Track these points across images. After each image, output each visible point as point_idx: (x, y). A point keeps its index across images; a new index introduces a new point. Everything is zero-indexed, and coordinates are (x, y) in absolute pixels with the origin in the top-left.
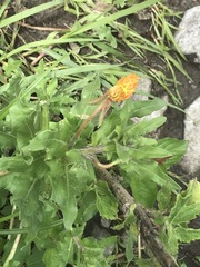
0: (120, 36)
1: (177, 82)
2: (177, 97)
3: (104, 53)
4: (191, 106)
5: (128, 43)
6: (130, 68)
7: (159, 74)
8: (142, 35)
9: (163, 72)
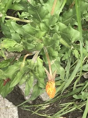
0: (77, 102)
1: (34, 113)
2: (27, 108)
3: (74, 88)
4: (17, 112)
5: (71, 103)
6: (58, 96)
7: (44, 107)
8: (69, 113)
9: (44, 110)
